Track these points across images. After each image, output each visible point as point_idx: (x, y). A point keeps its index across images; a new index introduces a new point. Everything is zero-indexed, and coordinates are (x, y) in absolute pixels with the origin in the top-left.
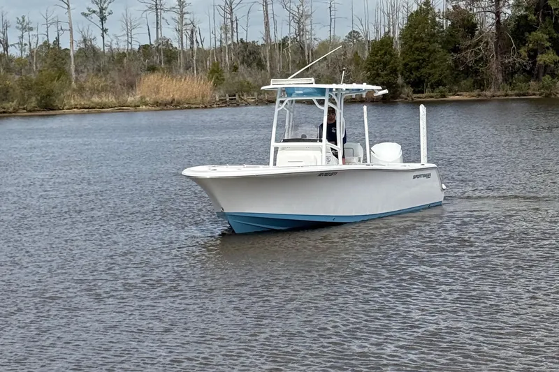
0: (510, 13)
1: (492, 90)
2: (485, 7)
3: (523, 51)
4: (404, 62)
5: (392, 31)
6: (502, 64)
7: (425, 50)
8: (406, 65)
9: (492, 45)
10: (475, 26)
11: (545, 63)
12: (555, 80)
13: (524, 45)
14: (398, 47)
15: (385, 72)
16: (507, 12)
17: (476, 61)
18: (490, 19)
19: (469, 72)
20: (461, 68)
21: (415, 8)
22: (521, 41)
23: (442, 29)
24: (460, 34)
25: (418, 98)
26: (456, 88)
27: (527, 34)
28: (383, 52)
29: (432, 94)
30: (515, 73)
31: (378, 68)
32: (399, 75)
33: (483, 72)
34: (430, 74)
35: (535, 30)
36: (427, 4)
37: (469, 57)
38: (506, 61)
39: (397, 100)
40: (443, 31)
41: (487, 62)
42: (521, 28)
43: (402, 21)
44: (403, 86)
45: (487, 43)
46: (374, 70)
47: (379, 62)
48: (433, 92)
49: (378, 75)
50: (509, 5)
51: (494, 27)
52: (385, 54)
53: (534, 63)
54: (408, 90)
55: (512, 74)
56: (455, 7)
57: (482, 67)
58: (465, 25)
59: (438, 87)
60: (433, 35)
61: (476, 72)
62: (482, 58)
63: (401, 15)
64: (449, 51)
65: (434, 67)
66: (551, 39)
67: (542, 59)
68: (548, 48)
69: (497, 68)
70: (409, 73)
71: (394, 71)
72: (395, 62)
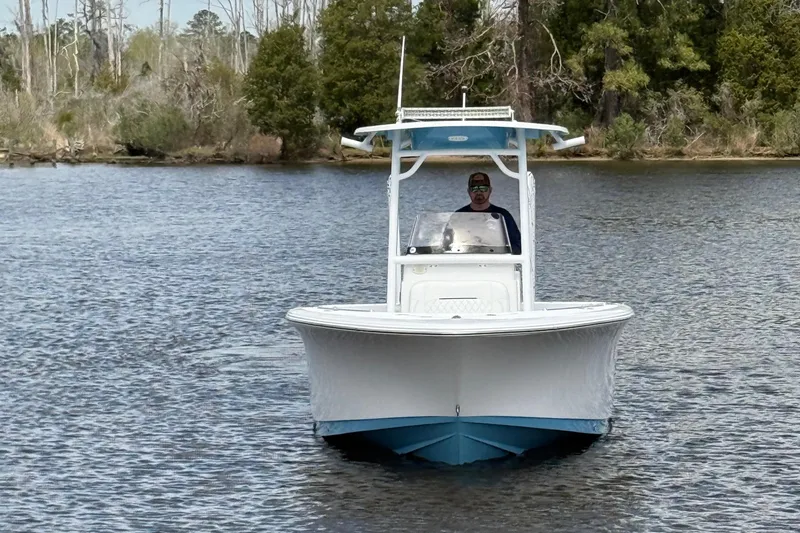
3: (575, 63)
6: (533, 88)
7: (372, 55)
8: (330, 86)
9: (511, 49)
11: (619, 88)
12: (642, 124)
13: (577, 49)
14: (314, 43)
15: (286, 101)
17: (478, 81)
20: (447, 96)
22: (571, 41)
23: (407, 13)
24: (443, 24)
27: (583, 28)
28: (282, 57)
31: (272, 91)
32: (317, 108)
35: (599, 18)
37: (464, 72)
38: (541, 83)
39: (312, 161)
40: (410, 18)
41: (500, 83)
42: (571, 14)
44: (324, 132)
45: (501, 43)
46: (262, 95)
47: (274, 79)
49: (271, 106)
51: (514, 11)
52: (288, 61)
54: (334, 139)
57: (488, 93)
58: (454, 4)
60: (389, 25)
62: (489, 76)
64: (422, 59)
66: (632, 39)
67: (614, 79)
68: (626, 58)
69: (521, 97)
70: (336, 104)
71: (306, 99)
72: (307, 80)
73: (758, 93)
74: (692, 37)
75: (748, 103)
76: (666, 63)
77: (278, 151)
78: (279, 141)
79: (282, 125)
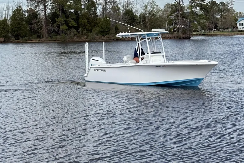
0: (50, 11)
1: (44, 39)
2: (41, 9)
3: (55, 25)
4: (12, 28)
5: (7, 17)
6: (47, 29)
7: (19, 24)
8: (12, 29)
9: (43, 23)
10: (37, 15)
11: (63, 29)
12: (66, 35)
13: (55, 23)
14: (9, 22)
15: (4, 32)
16: (49, 11)
17: (38, 28)
18: (43, 13)
19: (36, 32)
20: (33, 31)
21: (15, 8)
22: (54, 21)
23: (25, 17)
24: (32, 18)
25: (17, 41)
26: (31, 38)
27: (56, 19)
29: (23, 40)
30: (52, 33)
32: (10, 33)
33: (40, 32)
34: (21, 33)
35: (59, 17)
36: (20, 7)
37: (36, 26)
38: (49, 28)
40: (26, 17)
41: (42, 29)
42: (54, 17)
43: (10, 13)
44: (11, 37)
45: (42, 22)
48: (22, 39)
50: (49, 8)
51: (44, 16)
52: (4, 25)
53: (59, 30)
54: (13, 38)
55: (51, 33)
56: (30, 8)
57: (40, 30)
58: (33, 15)
59: (24, 37)
60: (22, 18)
61: (38, 32)
62: (40, 27)
63: (10, 11)
64: (28, 24)
65: (23, 30)
66: (64, 21)
67: (61, 28)
68: (63, 24)
69: (46, 31)
70: (13, 32)
71: (8, 31)
72: (8, 28)
73: (85, 30)
74: (74, 20)
75: (84, 32)
76: (70, 25)
77: (3, 41)
78: (3, 39)
79: (4, 36)
